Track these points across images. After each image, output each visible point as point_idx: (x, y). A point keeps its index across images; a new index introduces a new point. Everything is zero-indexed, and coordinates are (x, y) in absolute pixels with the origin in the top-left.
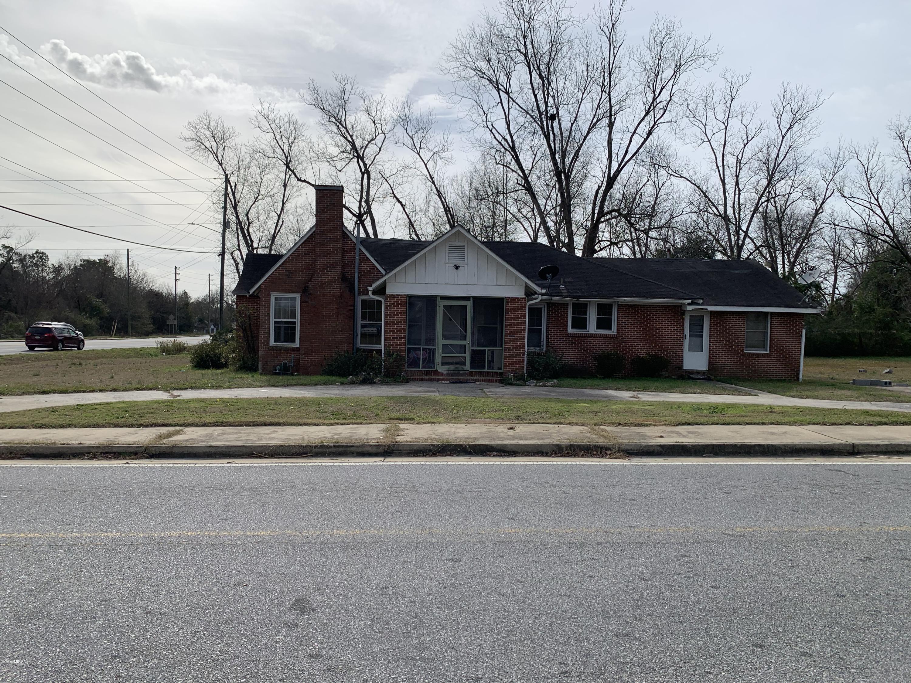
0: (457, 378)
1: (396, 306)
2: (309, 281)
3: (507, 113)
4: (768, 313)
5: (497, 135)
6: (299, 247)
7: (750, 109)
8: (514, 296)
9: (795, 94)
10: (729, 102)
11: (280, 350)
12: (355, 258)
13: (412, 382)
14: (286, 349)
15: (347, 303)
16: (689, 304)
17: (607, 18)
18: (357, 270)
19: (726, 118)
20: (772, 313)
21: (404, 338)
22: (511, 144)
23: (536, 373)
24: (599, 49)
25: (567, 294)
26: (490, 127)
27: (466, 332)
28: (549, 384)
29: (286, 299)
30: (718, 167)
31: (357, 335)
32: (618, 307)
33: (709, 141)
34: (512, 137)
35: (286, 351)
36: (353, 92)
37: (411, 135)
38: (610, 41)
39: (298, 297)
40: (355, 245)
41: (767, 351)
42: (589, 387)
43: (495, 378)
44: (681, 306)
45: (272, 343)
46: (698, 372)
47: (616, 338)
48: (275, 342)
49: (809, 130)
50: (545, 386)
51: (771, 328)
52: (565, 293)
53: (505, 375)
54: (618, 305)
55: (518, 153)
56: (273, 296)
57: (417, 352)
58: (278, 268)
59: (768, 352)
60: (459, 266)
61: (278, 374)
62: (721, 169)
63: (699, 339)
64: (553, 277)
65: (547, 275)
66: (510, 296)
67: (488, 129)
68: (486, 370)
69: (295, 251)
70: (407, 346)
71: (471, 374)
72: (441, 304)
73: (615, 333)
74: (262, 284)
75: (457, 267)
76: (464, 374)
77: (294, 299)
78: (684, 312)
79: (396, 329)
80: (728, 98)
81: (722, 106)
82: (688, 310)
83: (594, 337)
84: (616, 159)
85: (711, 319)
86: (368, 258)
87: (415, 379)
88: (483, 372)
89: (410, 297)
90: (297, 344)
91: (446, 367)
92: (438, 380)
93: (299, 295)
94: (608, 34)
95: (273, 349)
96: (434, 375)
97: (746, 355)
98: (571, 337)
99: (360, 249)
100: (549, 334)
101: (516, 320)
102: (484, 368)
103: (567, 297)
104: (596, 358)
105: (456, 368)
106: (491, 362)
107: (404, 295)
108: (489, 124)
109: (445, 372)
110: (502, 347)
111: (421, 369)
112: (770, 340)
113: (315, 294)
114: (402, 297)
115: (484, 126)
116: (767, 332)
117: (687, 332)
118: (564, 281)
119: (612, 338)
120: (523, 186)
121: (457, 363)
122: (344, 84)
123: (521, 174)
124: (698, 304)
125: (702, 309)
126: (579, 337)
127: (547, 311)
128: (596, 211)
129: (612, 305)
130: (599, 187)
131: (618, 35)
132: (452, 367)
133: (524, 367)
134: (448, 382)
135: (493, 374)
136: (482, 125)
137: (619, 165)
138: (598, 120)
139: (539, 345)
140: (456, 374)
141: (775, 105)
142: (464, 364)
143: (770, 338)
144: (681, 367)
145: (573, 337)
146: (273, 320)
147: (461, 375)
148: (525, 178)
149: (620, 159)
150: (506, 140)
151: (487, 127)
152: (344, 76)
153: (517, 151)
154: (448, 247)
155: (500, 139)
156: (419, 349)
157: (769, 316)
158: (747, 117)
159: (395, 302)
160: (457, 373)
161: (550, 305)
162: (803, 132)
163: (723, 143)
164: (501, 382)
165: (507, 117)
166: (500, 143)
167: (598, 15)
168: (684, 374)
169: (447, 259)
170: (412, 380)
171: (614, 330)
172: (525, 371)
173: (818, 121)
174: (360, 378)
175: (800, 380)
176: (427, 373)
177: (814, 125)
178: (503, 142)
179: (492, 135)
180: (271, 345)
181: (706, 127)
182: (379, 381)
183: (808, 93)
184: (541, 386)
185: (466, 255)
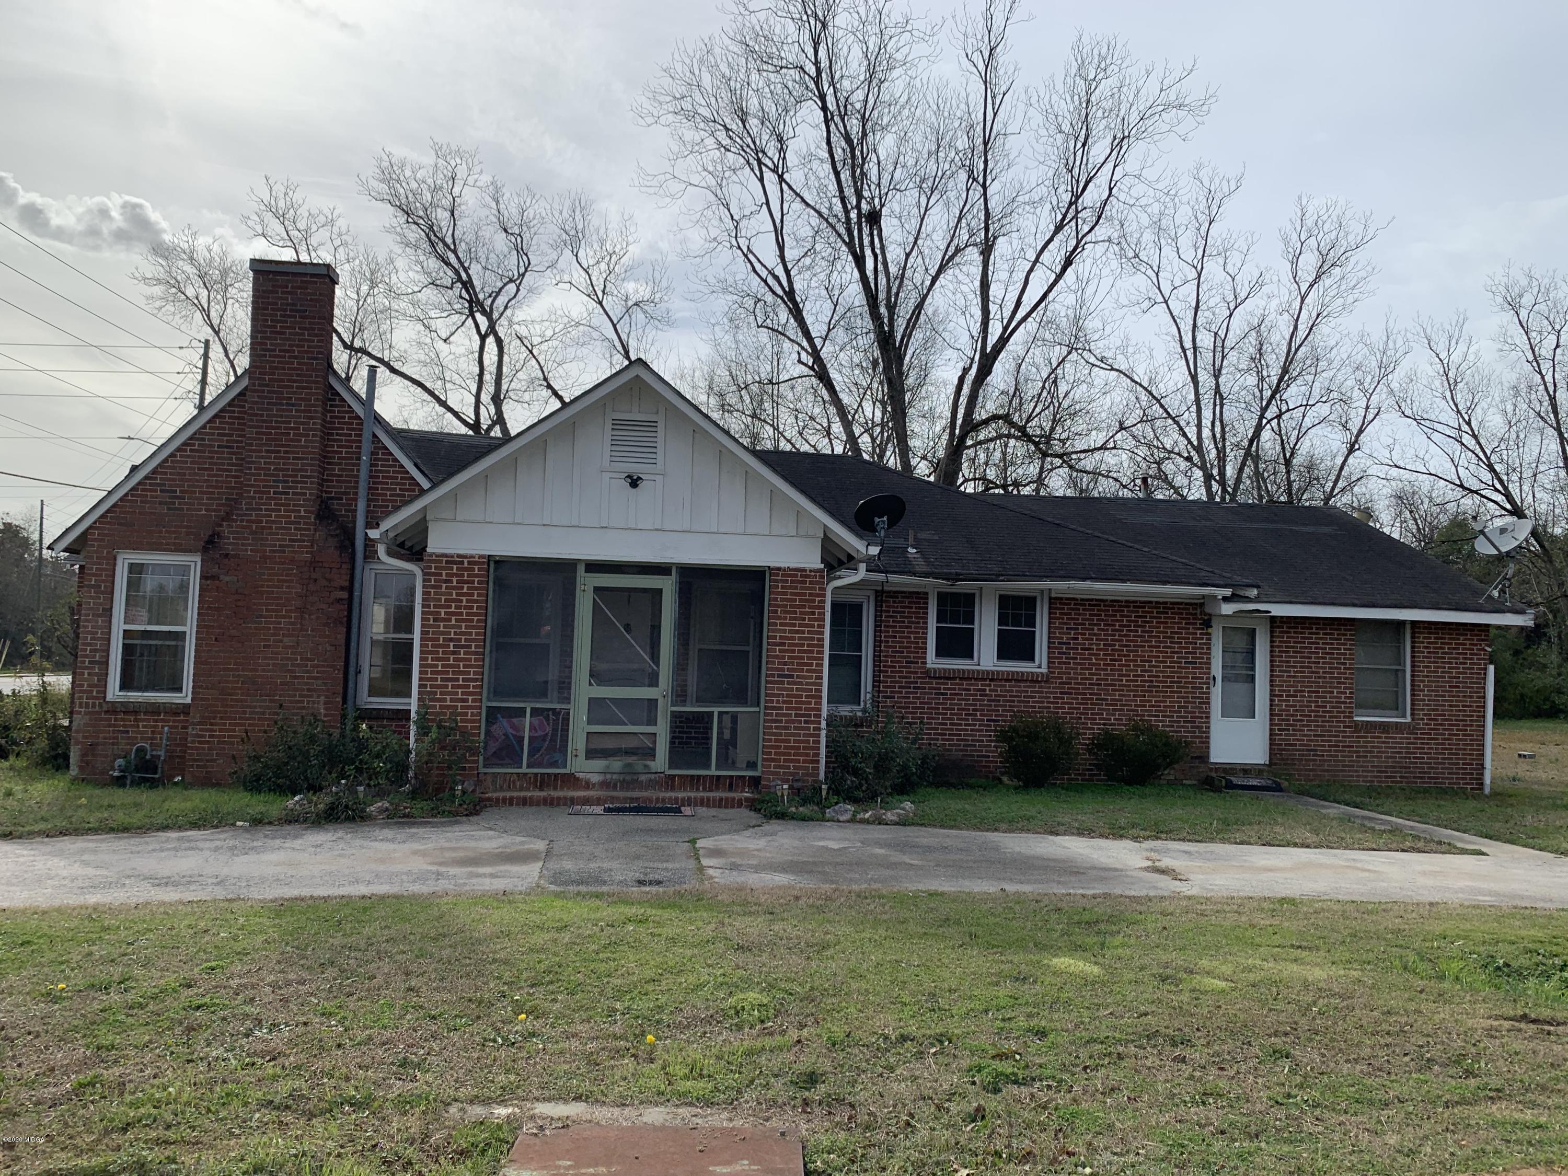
0: (629, 794)
1: (454, 588)
2: (223, 520)
3: (778, 221)
4: (1403, 623)
5: (758, 266)
6: (204, 427)
7: (1242, 244)
8: (793, 565)
9: (1325, 218)
10: (1206, 225)
11: (136, 713)
12: (359, 459)
13: (496, 810)
14: (154, 710)
15: (330, 581)
16: (1226, 599)
17: (979, 37)
18: (362, 492)
19: (1200, 256)
20: (1415, 625)
21: (476, 680)
22: (785, 284)
23: (850, 780)
24: (963, 106)
25: (925, 569)
26: (745, 250)
27: (657, 663)
28: (890, 816)
29: (164, 569)
30: (1184, 350)
31: (358, 672)
32: (1050, 603)
33: (1166, 302)
34: (788, 272)
35: (153, 713)
36: (471, 180)
37: (585, 266)
38: (985, 82)
39: (194, 563)
40: (362, 424)
41: (1404, 716)
42: (1004, 826)
43: (736, 795)
44: (1202, 605)
45: (114, 691)
46: (1246, 770)
47: (1046, 682)
48: (122, 688)
49: (1352, 284)
50: (880, 822)
51: (1413, 662)
52: (921, 565)
53: (768, 787)
54: (1050, 598)
55: (801, 306)
56: (124, 560)
57: (515, 720)
58: (139, 483)
59: (1408, 719)
60: (639, 478)
61: (120, 782)
62: (1190, 354)
63: (1246, 686)
64: (891, 524)
65: (877, 520)
66: (782, 565)
67: (739, 252)
68: (713, 772)
69: (191, 438)
70: (486, 704)
71: (670, 782)
72: (587, 584)
73: (1044, 670)
74: (90, 527)
75: (634, 482)
76: (651, 784)
77: (185, 570)
78: (1210, 620)
79: (454, 653)
80: (1203, 218)
81: (1191, 233)
82: (1224, 612)
83: (992, 680)
84: (998, 316)
85: (1272, 637)
86: (396, 460)
87: (504, 799)
88: (705, 777)
89: (498, 563)
90: (185, 697)
91: (599, 764)
92: (573, 801)
93: (198, 559)
94: (981, 67)
95: (114, 709)
96: (562, 788)
97: (1358, 726)
98: (935, 678)
99: (375, 436)
100: (880, 671)
101: (797, 632)
102: (708, 766)
103: (927, 575)
104: (1004, 736)
105: (629, 765)
106: (727, 745)
107: (481, 556)
108: (743, 243)
109: (595, 779)
110: (758, 705)
111: (524, 769)
112: (1412, 690)
113: (236, 556)
114: (473, 561)
115: (732, 246)
116: (1404, 671)
117: (1217, 669)
118: (915, 538)
119: (1037, 681)
120: (812, 368)
121: (628, 752)
122: (453, 165)
123: (805, 344)
124: (1248, 600)
125: (1258, 611)
126: (954, 678)
127: (876, 611)
128: (959, 422)
129: (1034, 599)
130: (966, 371)
131: (1001, 72)
132: (617, 764)
133: (818, 762)
134: (599, 809)
135: (732, 783)
136: (728, 245)
137: (1005, 329)
138: (958, 250)
139: (855, 699)
140: (626, 785)
141: (1286, 240)
142: (651, 753)
143: (1412, 685)
144: (1204, 757)
145: (940, 678)
146: (119, 626)
147: (642, 786)
148: (815, 354)
149: (1007, 314)
150: (777, 278)
151: (739, 248)
152: (454, 148)
153: (798, 299)
154: (609, 426)
155: (764, 273)
156: (521, 712)
157: (1408, 627)
158: (1235, 259)
159: (453, 575)
160: (629, 781)
161: (882, 596)
162: (1343, 287)
163: (1194, 304)
164: (753, 806)
165: (778, 232)
166: (765, 282)
167: (963, 30)
168: (1214, 774)
169: (607, 458)
170: (496, 803)
171: (1040, 664)
172: (822, 776)
173: (1369, 269)
174: (322, 801)
175: (1487, 790)
176: (543, 782)
177: (1363, 274)
178: (771, 281)
179: (749, 265)
180: (110, 697)
181: (1160, 274)
182: (382, 811)
183: (1348, 214)
184: (867, 822)
185: (660, 451)
